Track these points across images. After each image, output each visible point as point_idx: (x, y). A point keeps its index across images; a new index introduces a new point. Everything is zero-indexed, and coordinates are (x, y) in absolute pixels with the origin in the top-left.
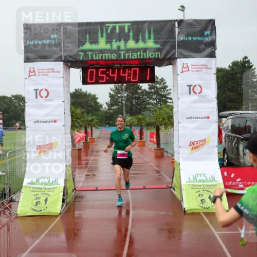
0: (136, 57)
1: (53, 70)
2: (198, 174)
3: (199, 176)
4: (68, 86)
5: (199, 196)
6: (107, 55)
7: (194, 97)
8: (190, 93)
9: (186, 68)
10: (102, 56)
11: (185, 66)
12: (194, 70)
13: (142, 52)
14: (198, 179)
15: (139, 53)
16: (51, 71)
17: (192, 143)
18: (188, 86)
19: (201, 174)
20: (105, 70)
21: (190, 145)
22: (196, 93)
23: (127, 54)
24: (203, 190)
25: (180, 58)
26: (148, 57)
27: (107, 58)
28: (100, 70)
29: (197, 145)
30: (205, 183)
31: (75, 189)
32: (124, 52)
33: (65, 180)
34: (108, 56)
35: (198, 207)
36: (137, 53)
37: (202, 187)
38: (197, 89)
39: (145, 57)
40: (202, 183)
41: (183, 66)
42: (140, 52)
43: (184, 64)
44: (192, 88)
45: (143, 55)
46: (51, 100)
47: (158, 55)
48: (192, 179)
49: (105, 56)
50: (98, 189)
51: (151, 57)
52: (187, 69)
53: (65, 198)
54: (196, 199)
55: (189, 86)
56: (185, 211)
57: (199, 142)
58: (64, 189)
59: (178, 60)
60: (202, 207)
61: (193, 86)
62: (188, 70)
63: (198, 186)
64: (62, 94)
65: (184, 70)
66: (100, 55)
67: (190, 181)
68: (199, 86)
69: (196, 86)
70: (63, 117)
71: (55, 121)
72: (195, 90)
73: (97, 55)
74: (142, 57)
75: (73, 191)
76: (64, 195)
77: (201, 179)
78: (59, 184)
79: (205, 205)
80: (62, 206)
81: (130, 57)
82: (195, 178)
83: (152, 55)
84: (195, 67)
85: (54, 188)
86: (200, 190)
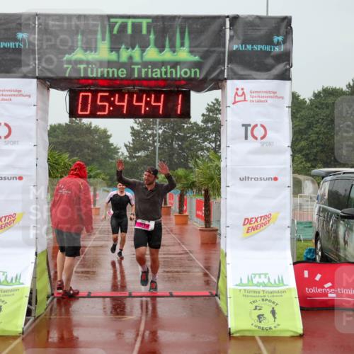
0: (159, 76)
1: (19, 93)
2: (255, 275)
3: (257, 276)
4: (46, 120)
5: (256, 309)
6: (111, 70)
7: (252, 145)
8: (246, 138)
9: (241, 96)
10: (102, 72)
11: (240, 92)
12: (254, 99)
13: (169, 67)
14: (255, 282)
15: (163, 69)
16: (16, 93)
17: (248, 221)
18: (243, 125)
19: (260, 275)
20: (107, 94)
21: (244, 224)
22: (256, 138)
23: (144, 71)
24: (263, 300)
25: (232, 79)
26: (178, 76)
27: (111, 75)
28: (100, 94)
29: (256, 224)
30: (267, 289)
31: (53, 294)
32: (139, 66)
33: (34, 278)
34: (113, 72)
35: (253, 328)
36: (160, 68)
37: (262, 294)
38: (259, 132)
39: (174, 76)
40: (261, 288)
41: (236, 93)
42: (166, 68)
43: (237, 89)
44: (249, 129)
45: (171, 73)
46: (14, 143)
47: (195, 73)
48: (245, 281)
49: (108, 72)
50: (92, 295)
51: (183, 76)
52: (242, 98)
53: (33, 308)
54: (250, 314)
55: (246, 126)
56: (230, 333)
57: (259, 220)
58: (31, 293)
59: (229, 83)
60: (259, 327)
61: (252, 125)
62: (245, 100)
63: (255, 292)
64: (33, 133)
65: (238, 99)
66: (100, 70)
67: (241, 284)
68: (262, 126)
69: (256, 126)
70: (33, 172)
71: (21, 178)
72: (255, 133)
73: (95, 70)
74: (169, 76)
75: (48, 297)
76: (30, 303)
77: (261, 281)
78: (23, 284)
79: (263, 325)
80: (26, 321)
81: (150, 76)
82: (250, 280)
83: (186, 73)
84: (257, 94)
85: (13, 290)
86: (258, 299)
